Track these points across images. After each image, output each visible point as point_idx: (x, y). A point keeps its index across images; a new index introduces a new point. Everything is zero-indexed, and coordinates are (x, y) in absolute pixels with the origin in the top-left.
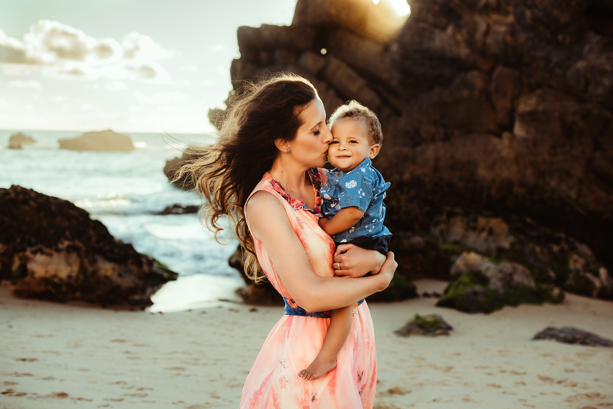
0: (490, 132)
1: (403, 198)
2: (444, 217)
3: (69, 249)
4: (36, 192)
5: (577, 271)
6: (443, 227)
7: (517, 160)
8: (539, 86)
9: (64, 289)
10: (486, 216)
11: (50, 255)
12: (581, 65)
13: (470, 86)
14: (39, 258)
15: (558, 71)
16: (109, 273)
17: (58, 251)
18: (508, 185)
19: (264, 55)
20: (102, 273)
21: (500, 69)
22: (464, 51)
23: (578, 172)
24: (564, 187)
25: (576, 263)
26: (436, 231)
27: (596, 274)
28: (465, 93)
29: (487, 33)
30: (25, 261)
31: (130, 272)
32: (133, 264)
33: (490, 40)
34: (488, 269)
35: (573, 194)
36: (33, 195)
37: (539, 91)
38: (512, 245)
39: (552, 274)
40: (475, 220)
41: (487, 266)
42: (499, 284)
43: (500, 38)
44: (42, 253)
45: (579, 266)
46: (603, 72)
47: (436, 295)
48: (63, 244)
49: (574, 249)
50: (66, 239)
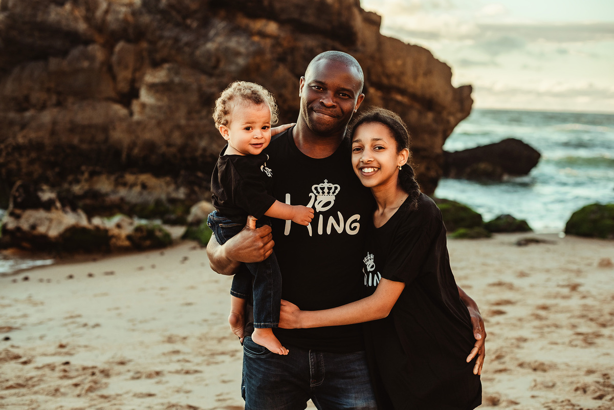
1: (24, 160)
2: (86, 175)
12: (210, 46)
15: (187, 49)
18: (151, 146)
22: (82, 26)
28: (86, 64)
29: (107, 12)
37: (166, 66)
40: (122, 177)
43: (121, 16)
46: (238, 54)
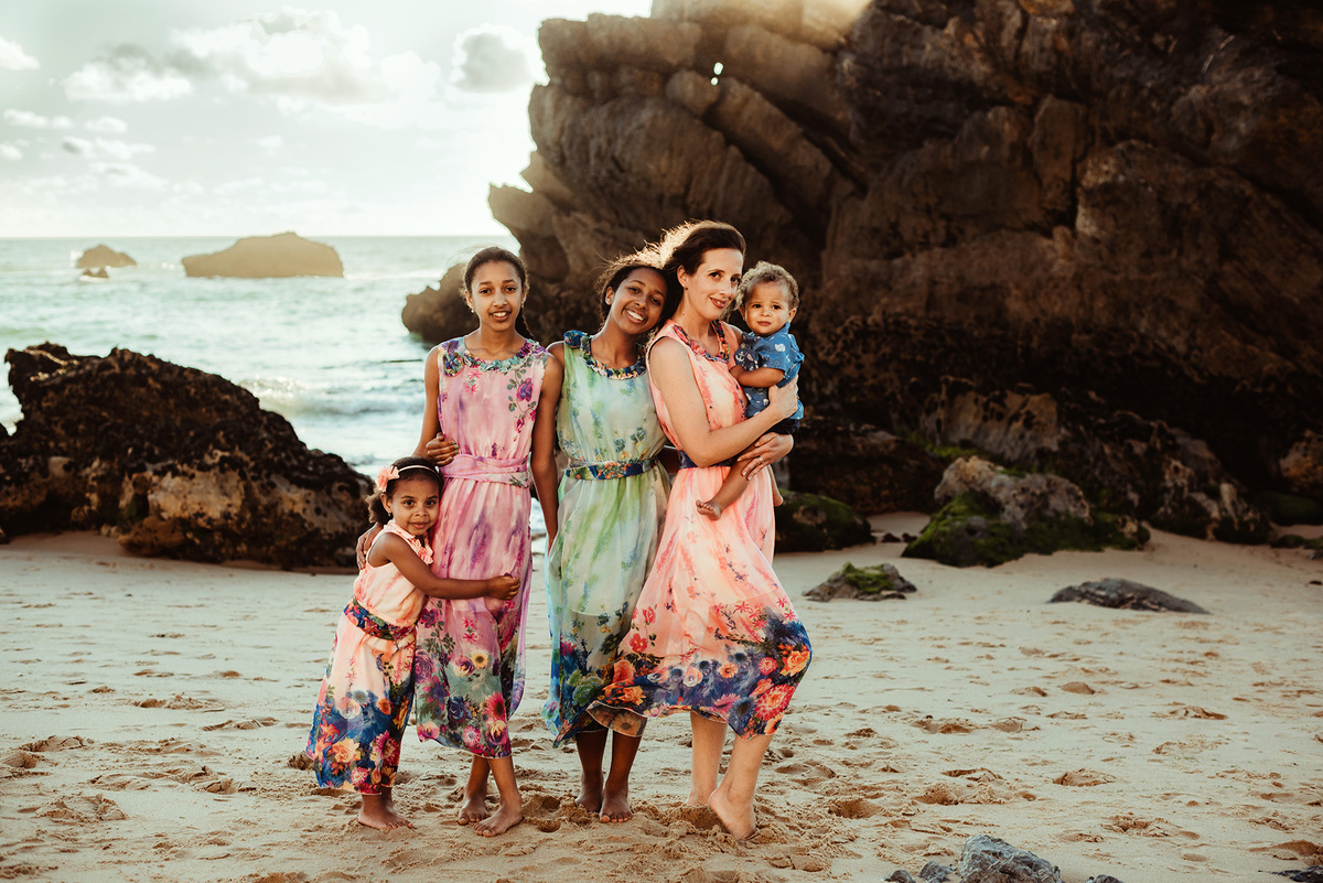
0: (1033, 227)
3: (224, 465)
4: (159, 361)
5: (1179, 490)
6: (941, 414)
7: (1077, 280)
8: (1123, 135)
9: (217, 537)
10: (1022, 392)
11: (190, 477)
13: (993, 138)
14: (170, 481)
16: (298, 509)
17: (204, 468)
19: (597, 80)
20: (287, 507)
21: (1048, 102)
23: (1189, 302)
24: (1163, 333)
25: (1176, 475)
26: (928, 422)
27: (1215, 495)
30: (144, 488)
31: (337, 504)
32: (341, 489)
33: (1028, 46)
34: (1001, 486)
35: (1179, 344)
36: (154, 366)
38: (1062, 444)
39: (1133, 496)
41: (999, 481)
42: (1020, 514)
44: (175, 473)
45: (1182, 481)
47: (907, 538)
48: (213, 455)
49: (1173, 449)
50: (218, 446)
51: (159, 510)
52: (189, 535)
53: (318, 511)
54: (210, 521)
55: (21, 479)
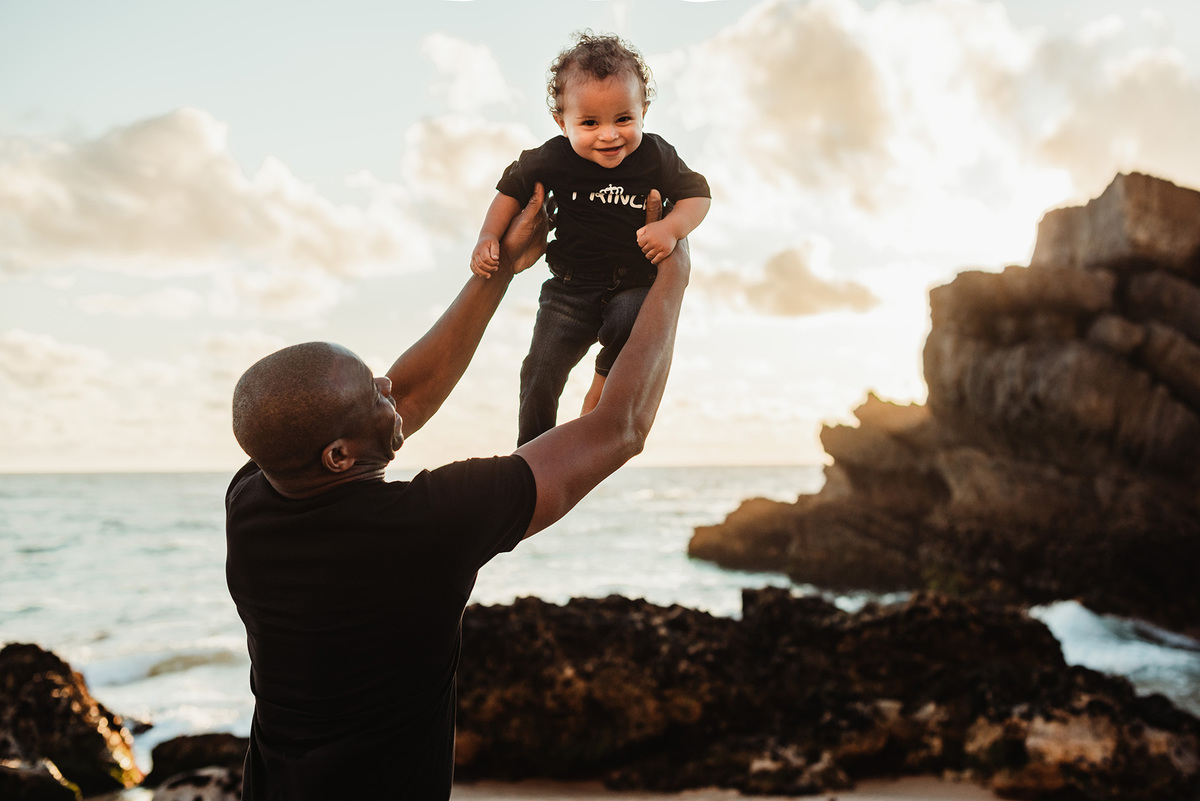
3: (1094, 710)
9: (1095, 782)
11: (1064, 721)
14: (1044, 726)
16: (1164, 750)
17: (1076, 713)
19: (1007, 324)
20: (1153, 749)
30: (1016, 733)
31: (1188, 746)
32: (1187, 732)
44: (1049, 718)
48: (1080, 700)
51: (1040, 755)
52: (1072, 780)
53: (1179, 753)
54: (1093, 765)
55: (863, 725)
